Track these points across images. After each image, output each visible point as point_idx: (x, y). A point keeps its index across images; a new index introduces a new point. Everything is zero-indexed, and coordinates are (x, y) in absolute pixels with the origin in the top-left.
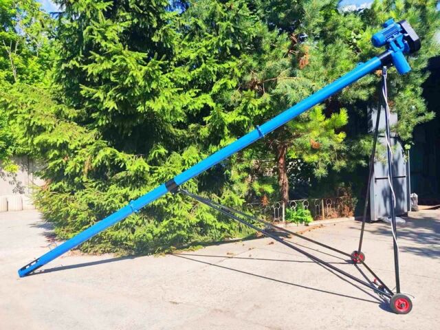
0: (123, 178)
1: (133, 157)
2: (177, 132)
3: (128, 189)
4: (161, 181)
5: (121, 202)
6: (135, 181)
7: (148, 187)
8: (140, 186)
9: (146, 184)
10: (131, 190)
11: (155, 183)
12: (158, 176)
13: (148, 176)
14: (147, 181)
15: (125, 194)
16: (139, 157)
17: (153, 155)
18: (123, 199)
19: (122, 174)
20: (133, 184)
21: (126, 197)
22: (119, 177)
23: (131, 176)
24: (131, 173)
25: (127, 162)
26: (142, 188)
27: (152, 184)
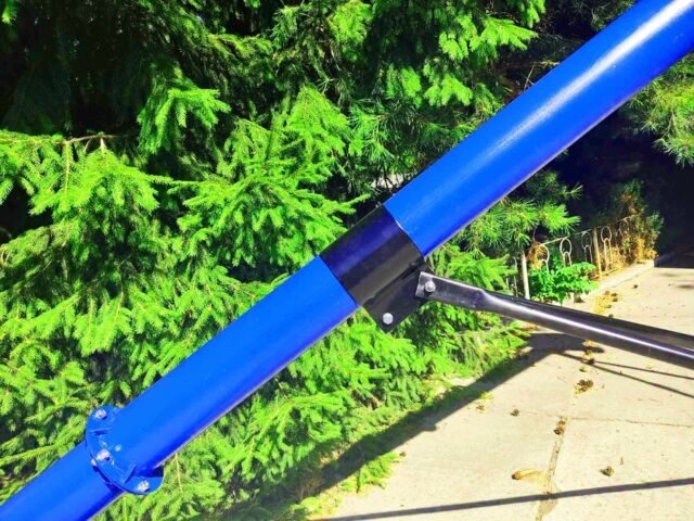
0: (35, 260)
1: (59, 149)
2: (231, 47)
3: (67, 306)
4: (220, 245)
5: (46, 372)
6: (94, 267)
7: (165, 285)
8: (125, 279)
9: (149, 272)
10: (82, 308)
11: (195, 261)
12: (205, 223)
13: (153, 236)
14: (153, 258)
15: (59, 330)
16: (94, 147)
17: (161, 119)
18: (54, 358)
19: (30, 243)
20: (87, 280)
21: (64, 343)
22: (18, 260)
23: (70, 245)
24: (68, 230)
25: (35, 177)
26: (134, 290)
27: (180, 267)
